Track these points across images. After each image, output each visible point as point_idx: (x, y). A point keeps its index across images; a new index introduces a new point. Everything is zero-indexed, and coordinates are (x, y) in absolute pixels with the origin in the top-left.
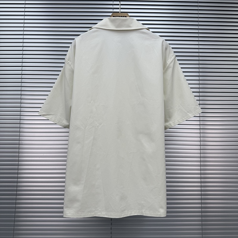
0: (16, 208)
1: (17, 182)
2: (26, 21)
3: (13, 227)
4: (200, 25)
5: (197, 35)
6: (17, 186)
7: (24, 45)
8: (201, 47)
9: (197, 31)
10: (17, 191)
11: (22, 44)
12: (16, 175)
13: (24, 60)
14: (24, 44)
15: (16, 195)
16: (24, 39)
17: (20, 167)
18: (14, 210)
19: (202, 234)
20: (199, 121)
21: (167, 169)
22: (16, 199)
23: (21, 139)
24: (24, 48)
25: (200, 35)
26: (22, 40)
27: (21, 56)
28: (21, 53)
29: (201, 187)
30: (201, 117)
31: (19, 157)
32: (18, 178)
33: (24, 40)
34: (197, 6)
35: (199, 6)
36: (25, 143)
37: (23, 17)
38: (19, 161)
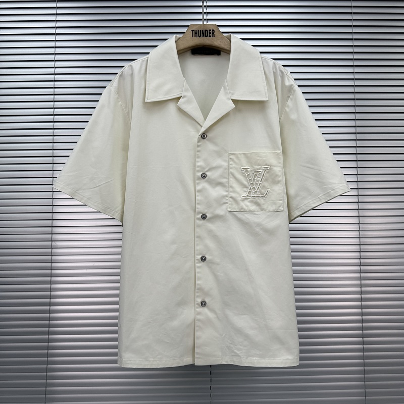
0: (48, 355)
1: (50, 312)
2: (58, 38)
3: (45, 388)
4: (355, 39)
5: (350, 56)
6: (49, 319)
7: (57, 78)
8: (357, 76)
9: (350, 50)
10: (49, 326)
11: (53, 76)
12: (48, 300)
13: (57, 104)
14: (56, 76)
15: (49, 333)
16: (56, 67)
17: (53, 286)
18: (46, 359)
19: (365, 394)
20: (356, 203)
21: (296, 286)
22: (48, 341)
23: (54, 239)
24: (56, 83)
25: (356, 56)
26: (53, 70)
27: (52, 96)
28: (52, 92)
29: (362, 316)
30: (359, 197)
31: (51, 270)
32: (50, 304)
33: (57, 69)
34: (350, 7)
35: (354, 7)
36: (62, 246)
37: (53, 31)
38: (51, 276)
